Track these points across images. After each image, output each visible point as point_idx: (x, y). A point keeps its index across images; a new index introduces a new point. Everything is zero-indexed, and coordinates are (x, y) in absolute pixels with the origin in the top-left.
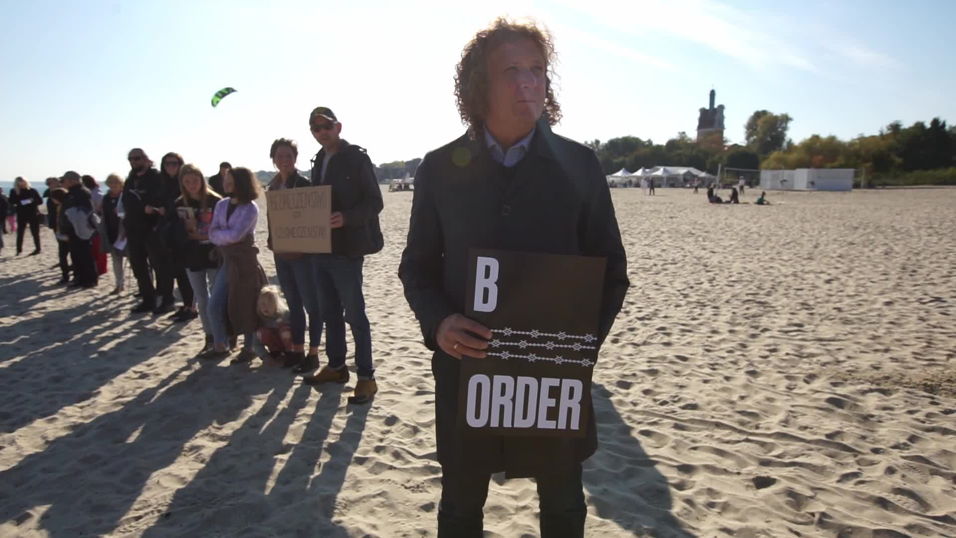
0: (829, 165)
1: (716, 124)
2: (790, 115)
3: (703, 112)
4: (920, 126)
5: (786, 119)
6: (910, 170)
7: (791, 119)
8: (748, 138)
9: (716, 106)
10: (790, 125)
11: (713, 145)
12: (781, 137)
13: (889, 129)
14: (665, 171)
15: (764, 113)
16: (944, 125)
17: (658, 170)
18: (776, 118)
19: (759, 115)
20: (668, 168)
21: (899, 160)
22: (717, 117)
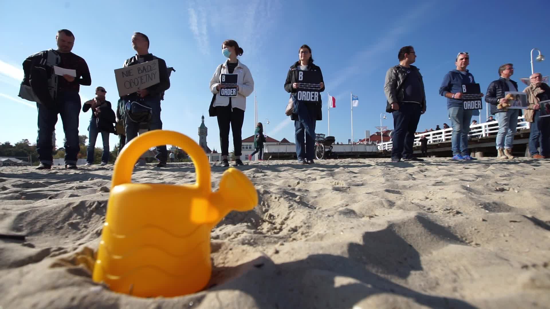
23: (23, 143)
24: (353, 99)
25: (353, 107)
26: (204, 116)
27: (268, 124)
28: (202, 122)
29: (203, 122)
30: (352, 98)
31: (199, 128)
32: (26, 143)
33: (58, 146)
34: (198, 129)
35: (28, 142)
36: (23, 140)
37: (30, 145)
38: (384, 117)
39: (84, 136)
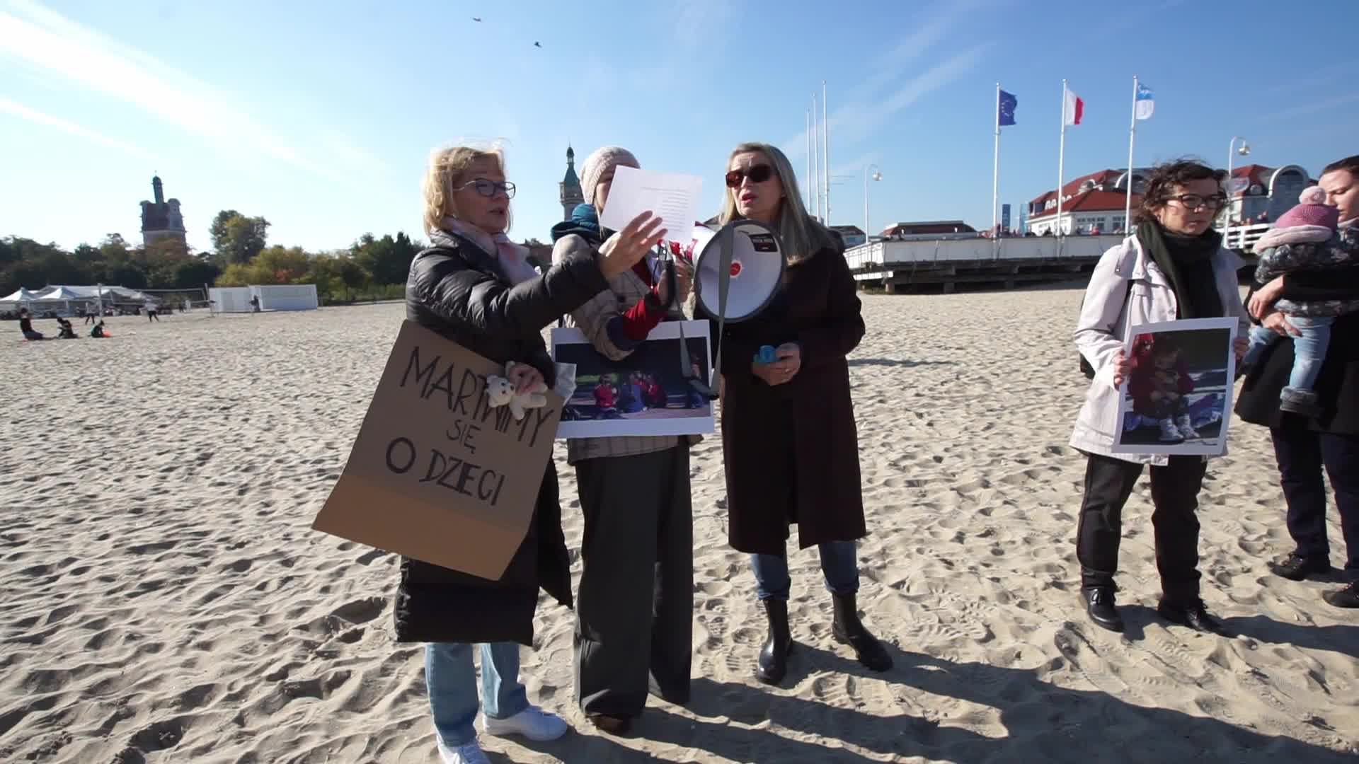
0: (295, 280)
1: (171, 224)
2: (267, 220)
3: (146, 206)
4: (388, 239)
5: (263, 223)
6: (385, 284)
7: (269, 224)
8: (217, 246)
9: (166, 200)
10: (268, 230)
11: (168, 254)
12: (259, 245)
13: (362, 241)
14: (64, 291)
15: (233, 213)
16: (408, 239)
17: (53, 290)
18: (248, 221)
19: (225, 217)
20: (71, 288)
21: (369, 274)
22: (170, 216)
23: (110, 243)
24: (1139, 98)
25: (1137, 122)
26: (572, 148)
27: (877, 179)
28: (567, 166)
29: (571, 165)
30: (1138, 91)
31: (561, 183)
32: (118, 241)
33: (195, 249)
34: (559, 185)
35: (122, 240)
36: (109, 235)
37: (128, 249)
38: (1242, 150)
39: (258, 219)
